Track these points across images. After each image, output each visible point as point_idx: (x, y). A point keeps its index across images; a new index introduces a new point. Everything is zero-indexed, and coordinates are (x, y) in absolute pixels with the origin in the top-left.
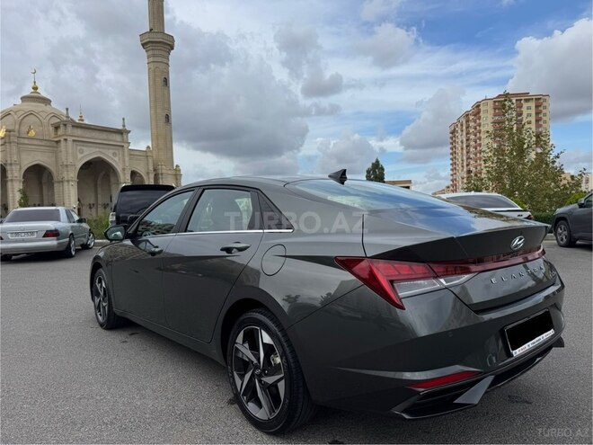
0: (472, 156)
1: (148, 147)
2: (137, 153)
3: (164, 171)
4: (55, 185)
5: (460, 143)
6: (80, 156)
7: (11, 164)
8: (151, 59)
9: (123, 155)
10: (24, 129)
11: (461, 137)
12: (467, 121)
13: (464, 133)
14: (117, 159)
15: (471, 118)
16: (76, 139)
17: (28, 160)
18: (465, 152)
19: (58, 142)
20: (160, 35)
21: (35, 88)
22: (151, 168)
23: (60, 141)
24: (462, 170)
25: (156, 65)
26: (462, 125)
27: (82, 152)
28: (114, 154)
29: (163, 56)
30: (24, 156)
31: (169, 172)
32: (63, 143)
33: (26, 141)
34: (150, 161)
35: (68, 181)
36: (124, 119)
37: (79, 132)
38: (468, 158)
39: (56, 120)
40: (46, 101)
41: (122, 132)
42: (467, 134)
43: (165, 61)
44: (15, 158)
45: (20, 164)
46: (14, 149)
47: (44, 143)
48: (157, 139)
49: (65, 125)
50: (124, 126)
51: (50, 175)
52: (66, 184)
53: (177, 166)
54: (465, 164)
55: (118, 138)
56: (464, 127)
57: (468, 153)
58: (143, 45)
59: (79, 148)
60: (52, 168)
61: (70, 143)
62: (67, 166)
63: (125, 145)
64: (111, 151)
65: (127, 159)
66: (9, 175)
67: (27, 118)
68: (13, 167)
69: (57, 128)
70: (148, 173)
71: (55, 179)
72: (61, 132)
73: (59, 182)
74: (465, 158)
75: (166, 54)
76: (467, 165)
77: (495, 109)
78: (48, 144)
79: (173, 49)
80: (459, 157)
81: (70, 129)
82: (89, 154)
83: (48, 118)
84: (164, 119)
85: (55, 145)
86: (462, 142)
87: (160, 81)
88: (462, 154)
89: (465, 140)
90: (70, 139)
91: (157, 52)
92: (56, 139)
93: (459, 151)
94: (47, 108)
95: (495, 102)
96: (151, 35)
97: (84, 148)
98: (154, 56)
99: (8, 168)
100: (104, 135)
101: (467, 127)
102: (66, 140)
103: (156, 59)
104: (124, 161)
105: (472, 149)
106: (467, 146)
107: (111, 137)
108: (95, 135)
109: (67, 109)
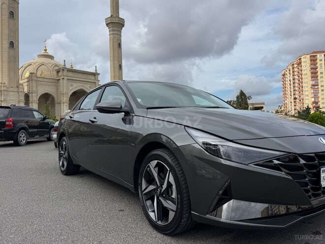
0: (297, 89)
4: (56, 105)
5: (288, 81)
6: (71, 88)
7: (32, 93)
8: (111, 32)
10: (39, 73)
11: (289, 77)
12: (293, 68)
13: (291, 75)
15: (295, 66)
16: (69, 78)
17: (42, 91)
18: (292, 86)
20: (117, 19)
21: (46, 50)
23: (60, 79)
24: (291, 98)
25: (114, 36)
26: (290, 71)
27: (72, 85)
28: (90, 87)
29: (118, 31)
30: (39, 88)
32: (61, 80)
33: (41, 79)
35: (64, 103)
36: (96, 67)
37: (71, 74)
38: (294, 90)
39: (57, 68)
40: (51, 57)
41: (95, 74)
42: (293, 76)
43: (119, 33)
44: (34, 89)
45: (37, 93)
46: (34, 84)
47: (51, 81)
48: (114, 78)
49: (63, 70)
50: (96, 71)
51: (53, 98)
52: (62, 104)
54: (292, 94)
55: (92, 77)
56: (291, 72)
57: (294, 87)
58: (107, 24)
59: (70, 83)
60: (55, 95)
61: (65, 81)
62: (63, 94)
63: (97, 82)
64: (89, 85)
66: (31, 99)
67: (41, 67)
68: (33, 94)
69: (58, 72)
71: (56, 101)
72: (60, 74)
73: (58, 103)
74: (292, 90)
75: (119, 29)
76: (294, 94)
77: (311, 60)
78: (53, 81)
79: (123, 26)
80: (288, 89)
81: (65, 73)
82: (76, 87)
83: (52, 67)
84: (118, 67)
85: (57, 81)
86: (290, 81)
87: (116, 45)
88: (290, 88)
89: (292, 79)
90: (66, 78)
91: (115, 28)
92: (57, 79)
93: (288, 86)
94: (52, 61)
95: (311, 56)
96: (112, 19)
97: (73, 84)
98: (113, 30)
99: (30, 95)
100: (85, 76)
101: (293, 72)
102: (63, 79)
103: (114, 32)
105: (296, 85)
106: (294, 83)
107: (88, 78)
108: (79, 75)
109: (65, 61)
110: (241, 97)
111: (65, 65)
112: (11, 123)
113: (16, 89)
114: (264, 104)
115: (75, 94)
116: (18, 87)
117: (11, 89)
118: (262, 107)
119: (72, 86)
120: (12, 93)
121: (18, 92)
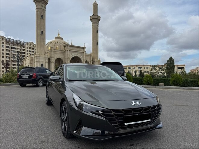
1: (91, 53)
2: (87, 55)
3: (95, 61)
6: (71, 55)
7: (52, 58)
8: (93, 24)
9: (84, 55)
10: (55, 47)
14: (82, 56)
16: (70, 50)
17: (56, 57)
19: (65, 51)
20: (96, 16)
21: (59, 35)
22: (92, 60)
25: (95, 26)
28: (81, 55)
30: (55, 55)
31: (97, 61)
32: (66, 51)
33: (56, 51)
34: (91, 57)
36: (84, 44)
37: (71, 48)
39: (64, 44)
40: (62, 39)
41: (84, 48)
43: (97, 24)
44: (53, 56)
45: (54, 58)
46: (53, 53)
47: (61, 51)
48: (94, 50)
49: (67, 46)
50: (84, 46)
51: (62, 61)
53: (99, 59)
55: (82, 50)
58: (91, 20)
59: (71, 53)
60: (63, 59)
61: (68, 51)
62: (67, 58)
63: (84, 52)
64: (80, 54)
65: (85, 57)
66: (51, 61)
67: (57, 44)
68: (52, 59)
69: (65, 47)
70: (91, 61)
71: (64, 62)
75: (98, 22)
78: (62, 52)
79: (100, 20)
81: (68, 47)
82: (74, 55)
83: (62, 44)
84: (96, 44)
87: (95, 31)
90: (68, 50)
91: (95, 22)
92: (64, 50)
94: (62, 41)
96: (93, 16)
98: (94, 23)
99: (51, 59)
100: (78, 49)
102: (67, 50)
103: (95, 24)
104: (84, 57)
107: (80, 50)
108: (76, 49)
109: (68, 41)
110: (170, 61)
111: (68, 43)
112: (35, 76)
113: (44, 56)
114: (184, 65)
115: (73, 58)
116: (45, 55)
117: (42, 56)
118: (184, 67)
119: (72, 54)
120: (42, 58)
121: (45, 57)
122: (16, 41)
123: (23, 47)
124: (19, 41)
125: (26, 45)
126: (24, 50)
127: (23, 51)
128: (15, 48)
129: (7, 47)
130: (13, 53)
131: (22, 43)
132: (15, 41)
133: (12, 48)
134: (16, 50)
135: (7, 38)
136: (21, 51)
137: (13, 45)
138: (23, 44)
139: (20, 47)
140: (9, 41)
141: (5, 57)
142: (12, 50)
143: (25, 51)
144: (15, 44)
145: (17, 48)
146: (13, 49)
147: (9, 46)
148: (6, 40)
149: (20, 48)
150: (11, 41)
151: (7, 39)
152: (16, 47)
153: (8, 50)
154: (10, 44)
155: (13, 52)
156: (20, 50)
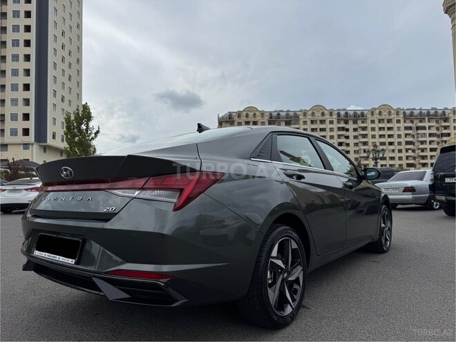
122: (426, 111)
123: (445, 121)
124: (433, 109)
125: (451, 115)
126: (446, 128)
127: (445, 131)
128: (424, 128)
129: (406, 128)
130: (420, 139)
131: (440, 112)
132: (423, 111)
133: (418, 128)
134: (427, 132)
135: (407, 109)
136: (438, 133)
137: (421, 122)
138: (444, 113)
139: (437, 122)
140: (412, 114)
141: (404, 151)
142: (418, 134)
143: (449, 129)
144: (424, 119)
145: (430, 127)
146: (420, 132)
147: (410, 125)
148: (404, 113)
149: (437, 125)
150: (416, 113)
151: (406, 111)
152: (426, 124)
153: (409, 134)
154: (412, 122)
155: (422, 137)
156: (438, 129)
